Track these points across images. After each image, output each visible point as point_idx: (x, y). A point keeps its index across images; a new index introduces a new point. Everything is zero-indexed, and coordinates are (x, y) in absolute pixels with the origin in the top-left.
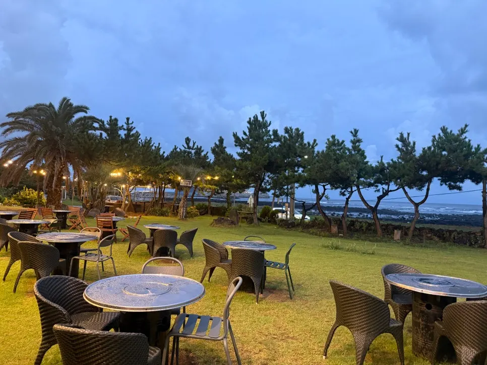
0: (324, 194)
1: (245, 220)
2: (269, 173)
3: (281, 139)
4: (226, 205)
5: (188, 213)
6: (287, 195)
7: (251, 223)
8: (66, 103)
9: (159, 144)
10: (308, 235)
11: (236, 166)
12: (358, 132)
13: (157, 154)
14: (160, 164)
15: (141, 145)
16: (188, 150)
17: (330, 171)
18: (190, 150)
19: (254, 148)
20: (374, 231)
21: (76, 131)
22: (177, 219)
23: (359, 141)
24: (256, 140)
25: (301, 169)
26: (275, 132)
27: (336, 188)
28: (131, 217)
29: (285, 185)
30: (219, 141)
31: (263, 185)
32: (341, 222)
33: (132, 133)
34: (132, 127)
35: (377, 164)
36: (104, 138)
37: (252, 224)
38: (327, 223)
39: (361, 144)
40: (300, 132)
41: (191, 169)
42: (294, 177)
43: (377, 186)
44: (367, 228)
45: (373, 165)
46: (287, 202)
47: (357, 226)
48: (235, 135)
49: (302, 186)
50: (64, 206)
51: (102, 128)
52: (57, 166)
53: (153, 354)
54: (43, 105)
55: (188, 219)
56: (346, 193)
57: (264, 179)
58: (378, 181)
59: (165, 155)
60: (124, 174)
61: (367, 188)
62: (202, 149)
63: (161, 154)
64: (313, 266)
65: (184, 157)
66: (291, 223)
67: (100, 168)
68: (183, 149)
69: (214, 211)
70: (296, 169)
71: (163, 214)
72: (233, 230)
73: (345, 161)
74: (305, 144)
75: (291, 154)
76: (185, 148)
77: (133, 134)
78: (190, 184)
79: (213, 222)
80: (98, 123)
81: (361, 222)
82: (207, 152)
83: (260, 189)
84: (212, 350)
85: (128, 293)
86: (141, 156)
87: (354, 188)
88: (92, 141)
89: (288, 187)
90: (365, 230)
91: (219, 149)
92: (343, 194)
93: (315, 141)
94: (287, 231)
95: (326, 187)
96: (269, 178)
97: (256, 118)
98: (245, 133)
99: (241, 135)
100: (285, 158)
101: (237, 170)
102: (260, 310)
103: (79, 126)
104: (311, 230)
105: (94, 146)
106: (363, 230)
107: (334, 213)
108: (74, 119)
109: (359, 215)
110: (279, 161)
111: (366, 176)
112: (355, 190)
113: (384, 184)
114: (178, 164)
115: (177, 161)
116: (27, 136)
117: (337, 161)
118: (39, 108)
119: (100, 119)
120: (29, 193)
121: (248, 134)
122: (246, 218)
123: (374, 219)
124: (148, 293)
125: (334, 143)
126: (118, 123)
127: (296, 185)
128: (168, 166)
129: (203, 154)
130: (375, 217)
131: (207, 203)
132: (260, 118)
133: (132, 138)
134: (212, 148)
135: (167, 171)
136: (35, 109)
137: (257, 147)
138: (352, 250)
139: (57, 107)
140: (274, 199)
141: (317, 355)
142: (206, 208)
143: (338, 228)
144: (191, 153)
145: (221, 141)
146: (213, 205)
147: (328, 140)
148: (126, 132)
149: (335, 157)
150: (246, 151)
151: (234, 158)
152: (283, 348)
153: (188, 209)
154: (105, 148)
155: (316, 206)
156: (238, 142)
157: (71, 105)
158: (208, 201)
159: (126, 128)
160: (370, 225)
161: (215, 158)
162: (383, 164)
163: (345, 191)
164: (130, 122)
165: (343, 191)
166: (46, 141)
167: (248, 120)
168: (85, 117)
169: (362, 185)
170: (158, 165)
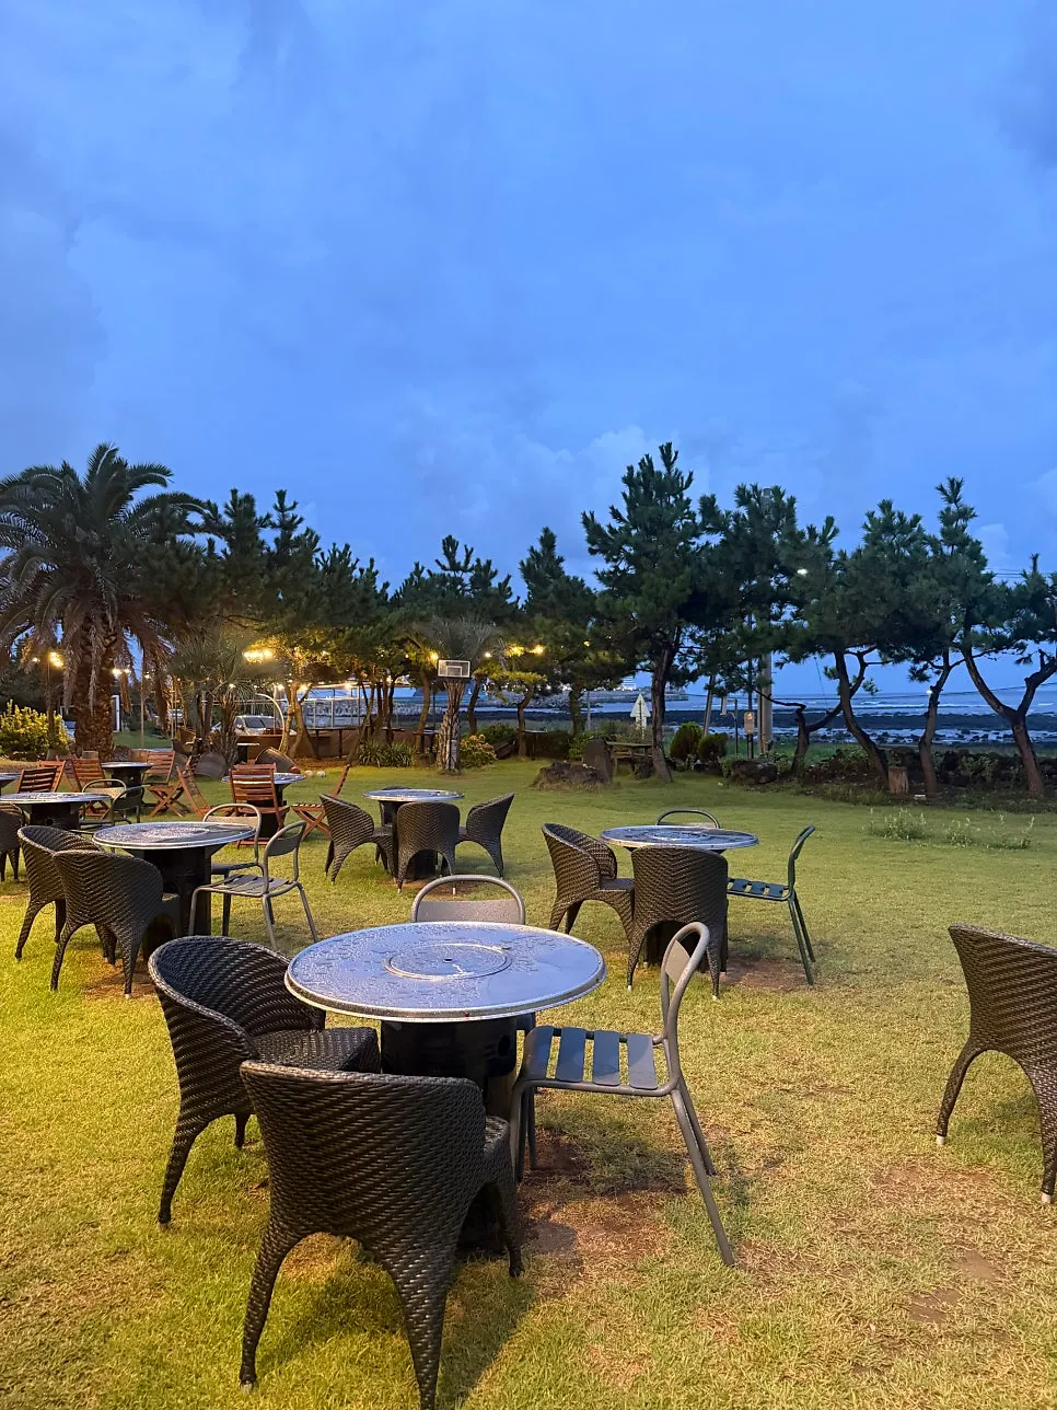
0: (861, 678)
1: (630, 769)
2: (695, 628)
3: (727, 523)
4: (567, 726)
5: (462, 754)
6: (750, 689)
7: (648, 776)
8: (106, 461)
9: (372, 561)
10: (820, 801)
11: (595, 614)
12: (962, 488)
13: (367, 590)
14: (379, 618)
15: (321, 568)
16: (452, 574)
17: (883, 610)
18: (459, 574)
19: (646, 555)
20: (1017, 780)
21: (143, 538)
22: (433, 773)
23: (965, 514)
24: (649, 532)
25: (790, 610)
26: (708, 504)
27: (899, 659)
28: (309, 772)
29: (744, 660)
30: (542, 540)
31: (676, 662)
32: (917, 757)
33: (295, 534)
34: (294, 518)
35: (1022, 581)
36: (221, 554)
37: (653, 778)
38: (877, 763)
39: (971, 522)
40: (784, 499)
41: (464, 627)
42: (770, 634)
43: (1023, 647)
44: (996, 775)
45: (1008, 585)
46: (750, 710)
47: (967, 767)
48: (588, 522)
49: (796, 658)
50: (124, 752)
51: (212, 525)
52: (97, 641)
53: (493, 1137)
54: (45, 470)
55: (465, 770)
56: (928, 672)
57: (678, 645)
58: (1027, 632)
59: (391, 592)
60: (280, 653)
61: (993, 655)
62: (493, 569)
63: (379, 590)
64: (854, 889)
65: (443, 594)
66: (764, 769)
67: (214, 639)
68: (437, 570)
69: (537, 747)
70: (775, 609)
71: (393, 761)
72: (600, 798)
73: (925, 577)
74: (802, 534)
75: (757, 566)
76: (444, 568)
77: (298, 539)
78: (464, 672)
79: (539, 778)
80: (200, 512)
81: (976, 758)
82: (509, 577)
83: (668, 675)
84: (620, 1126)
85: (401, 973)
86: (326, 599)
87: (955, 656)
88: (190, 564)
89: (750, 664)
90: (989, 779)
91: (543, 565)
92: (919, 676)
93: (830, 521)
94: (754, 794)
95: (866, 658)
96: (696, 641)
97: (647, 465)
98: (616, 514)
99: (605, 521)
100: (739, 578)
101: (599, 624)
102: (728, 1015)
103: (147, 523)
104: (831, 787)
105: (194, 580)
106: (984, 779)
107: (885, 734)
108: (131, 506)
109: (961, 737)
110: (721, 589)
111: (991, 618)
112: (958, 663)
113: (1043, 638)
114: (429, 615)
115: (424, 608)
116: (9, 560)
117: (902, 578)
118: (36, 479)
119: (204, 500)
120: (24, 721)
121: (625, 514)
122: (631, 761)
123: (1017, 744)
124: (455, 971)
125: (888, 526)
126: (256, 509)
127: (776, 657)
128: (400, 622)
129: (495, 583)
130: (1021, 738)
131: (514, 724)
132: (659, 466)
133: (296, 549)
134: (522, 563)
135: (399, 638)
136: (25, 483)
137: (656, 553)
138: (961, 840)
139: (82, 473)
140: (709, 703)
141: (916, 1135)
142: (513, 737)
143: (910, 778)
144: (460, 580)
145: (548, 540)
146: (534, 728)
147: (870, 515)
148: (278, 533)
149: (895, 567)
150: (622, 566)
151: (588, 589)
152: (817, 1116)
153: (464, 743)
154: (224, 581)
155: (841, 715)
156: (600, 541)
157: (121, 465)
158: (517, 716)
159: (277, 522)
160: (1005, 763)
161: (533, 590)
162: (1041, 581)
163: (925, 667)
164: (288, 503)
165: (919, 666)
166: (60, 571)
167: (625, 473)
168: (163, 497)
169: (977, 646)
170: (372, 622)
